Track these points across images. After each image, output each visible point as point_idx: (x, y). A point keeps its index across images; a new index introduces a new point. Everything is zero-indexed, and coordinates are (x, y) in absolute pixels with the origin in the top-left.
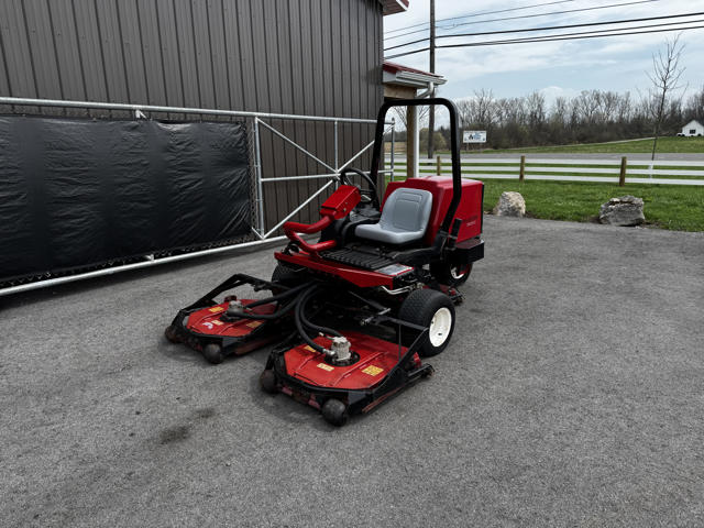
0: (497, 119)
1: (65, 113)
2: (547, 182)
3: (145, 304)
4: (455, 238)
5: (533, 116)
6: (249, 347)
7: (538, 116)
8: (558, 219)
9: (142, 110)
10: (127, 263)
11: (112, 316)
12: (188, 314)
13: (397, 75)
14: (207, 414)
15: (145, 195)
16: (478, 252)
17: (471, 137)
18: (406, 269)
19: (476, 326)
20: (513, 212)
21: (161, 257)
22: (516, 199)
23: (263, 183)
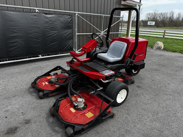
0: (159, 18)
1: (15, 10)
2: (172, 39)
3: (34, 71)
4: (133, 61)
5: (170, 18)
6: (54, 94)
7: (172, 18)
8: (174, 52)
9: (38, 10)
10: (33, 57)
11: (22, 75)
12: (40, 78)
13: (126, 2)
14: (27, 122)
15: (38, 37)
16: (143, 66)
17: (150, 23)
18: (112, 72)
19: (137, 94)
20: (159, 48)
21: (44, 56)
22: (161, 44)
23: (77, 35)
